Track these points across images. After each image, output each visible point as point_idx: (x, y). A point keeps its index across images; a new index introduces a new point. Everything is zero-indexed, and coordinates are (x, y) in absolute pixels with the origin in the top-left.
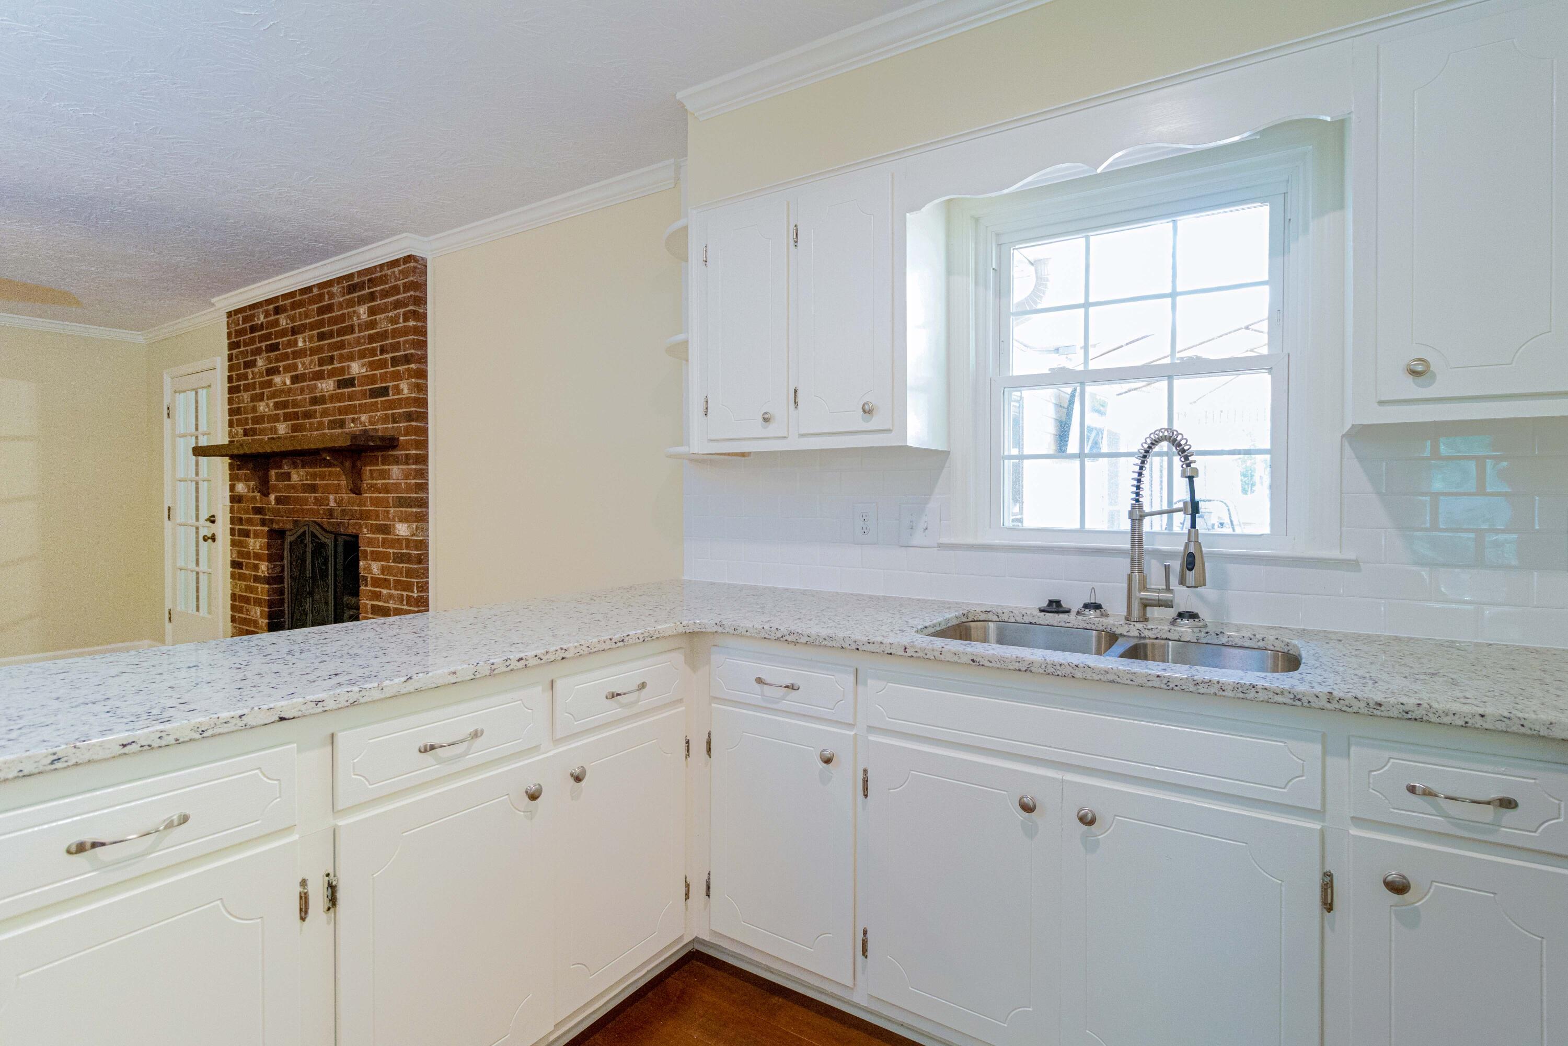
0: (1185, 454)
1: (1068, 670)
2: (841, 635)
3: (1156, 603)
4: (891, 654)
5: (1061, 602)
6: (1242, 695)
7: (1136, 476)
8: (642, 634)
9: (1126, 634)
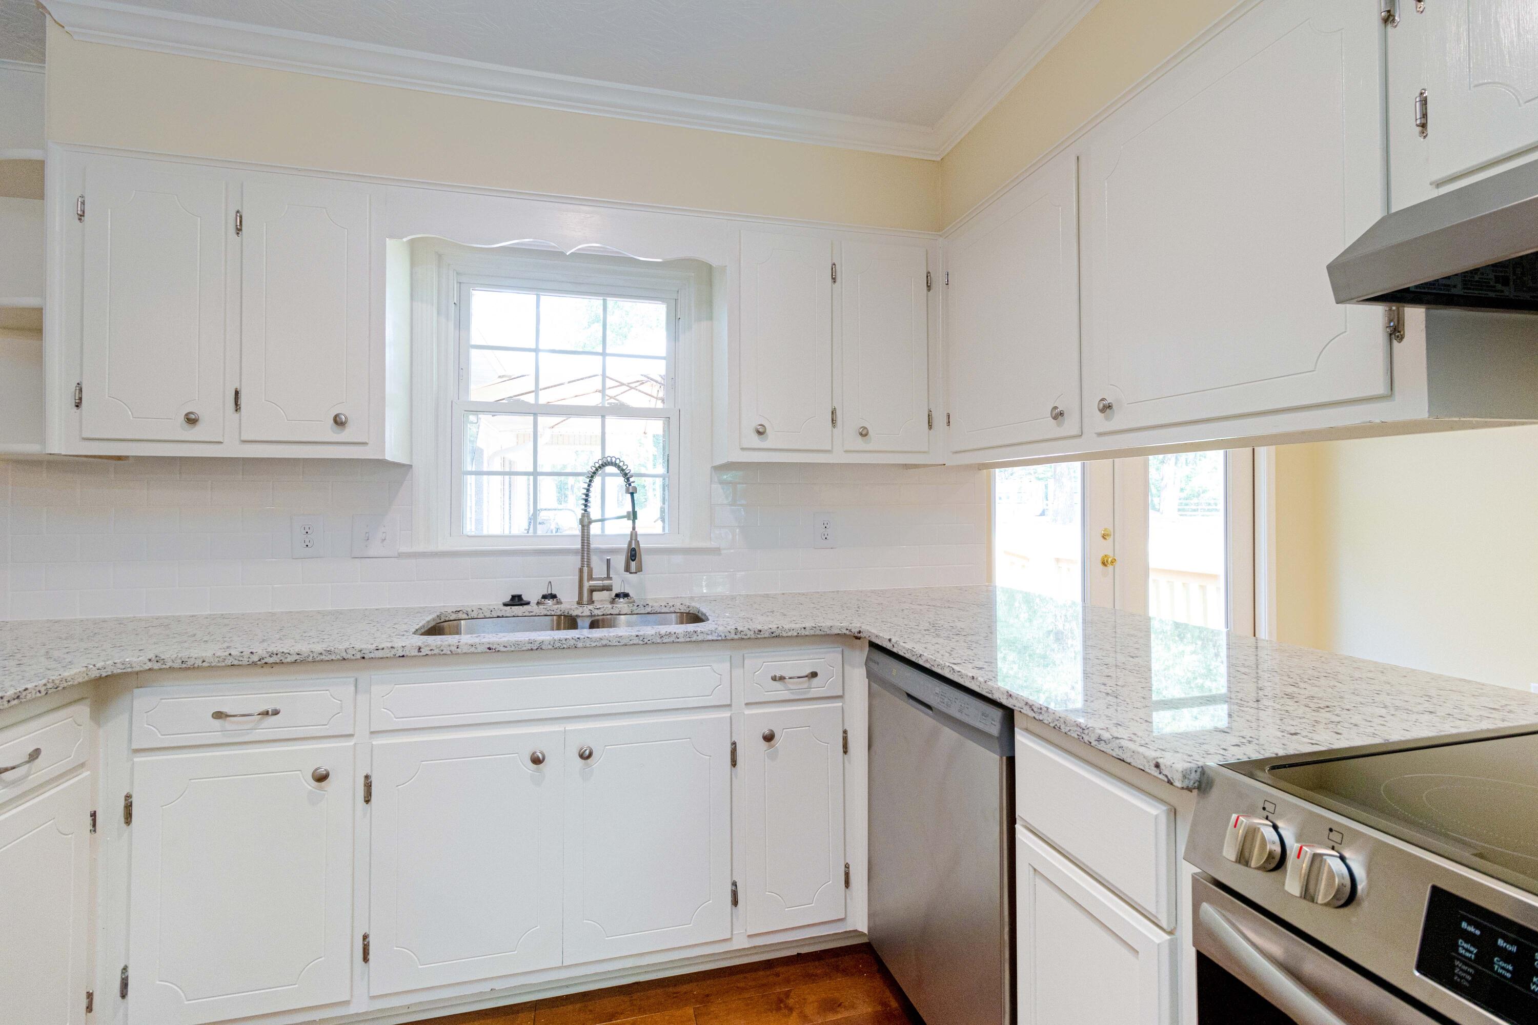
0: (626, 476)
1: (572, 642)
2: (342, 647)
3: (601, 588)
4: (403, 656)
5: (523, 597)
6: (688, 640)
7: (585, 491)
8: (45, 685)
9: (581, 615)
